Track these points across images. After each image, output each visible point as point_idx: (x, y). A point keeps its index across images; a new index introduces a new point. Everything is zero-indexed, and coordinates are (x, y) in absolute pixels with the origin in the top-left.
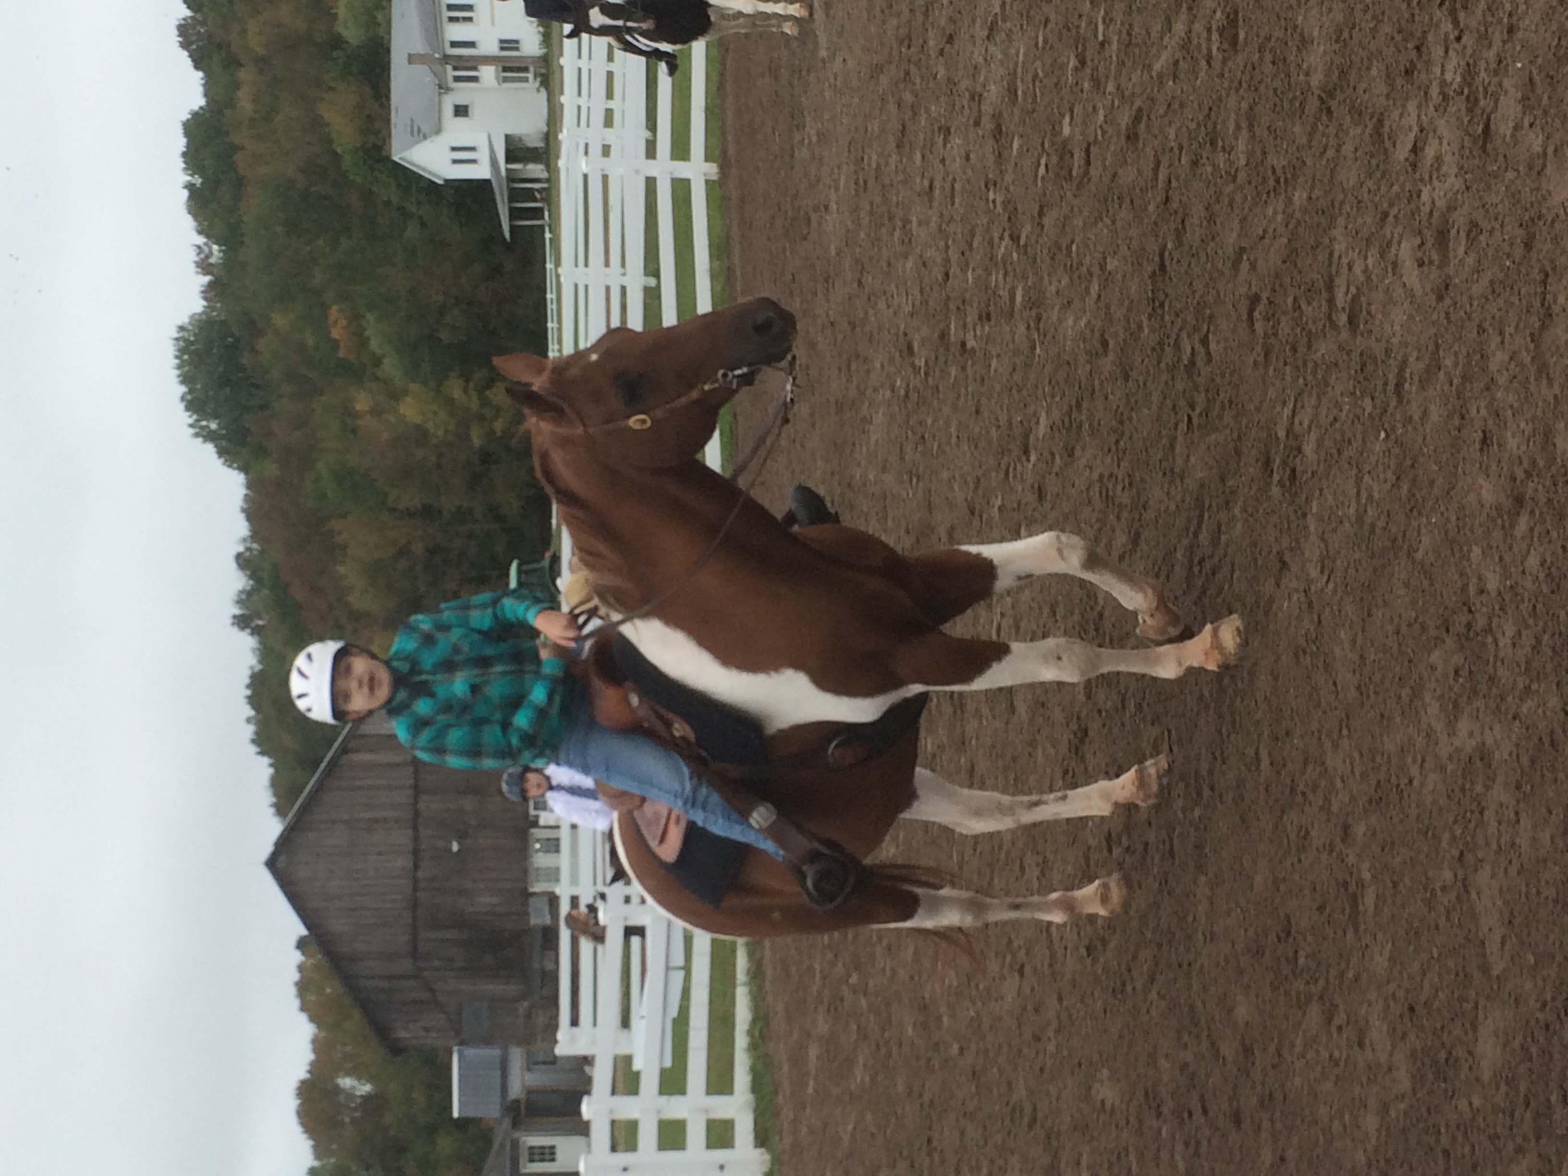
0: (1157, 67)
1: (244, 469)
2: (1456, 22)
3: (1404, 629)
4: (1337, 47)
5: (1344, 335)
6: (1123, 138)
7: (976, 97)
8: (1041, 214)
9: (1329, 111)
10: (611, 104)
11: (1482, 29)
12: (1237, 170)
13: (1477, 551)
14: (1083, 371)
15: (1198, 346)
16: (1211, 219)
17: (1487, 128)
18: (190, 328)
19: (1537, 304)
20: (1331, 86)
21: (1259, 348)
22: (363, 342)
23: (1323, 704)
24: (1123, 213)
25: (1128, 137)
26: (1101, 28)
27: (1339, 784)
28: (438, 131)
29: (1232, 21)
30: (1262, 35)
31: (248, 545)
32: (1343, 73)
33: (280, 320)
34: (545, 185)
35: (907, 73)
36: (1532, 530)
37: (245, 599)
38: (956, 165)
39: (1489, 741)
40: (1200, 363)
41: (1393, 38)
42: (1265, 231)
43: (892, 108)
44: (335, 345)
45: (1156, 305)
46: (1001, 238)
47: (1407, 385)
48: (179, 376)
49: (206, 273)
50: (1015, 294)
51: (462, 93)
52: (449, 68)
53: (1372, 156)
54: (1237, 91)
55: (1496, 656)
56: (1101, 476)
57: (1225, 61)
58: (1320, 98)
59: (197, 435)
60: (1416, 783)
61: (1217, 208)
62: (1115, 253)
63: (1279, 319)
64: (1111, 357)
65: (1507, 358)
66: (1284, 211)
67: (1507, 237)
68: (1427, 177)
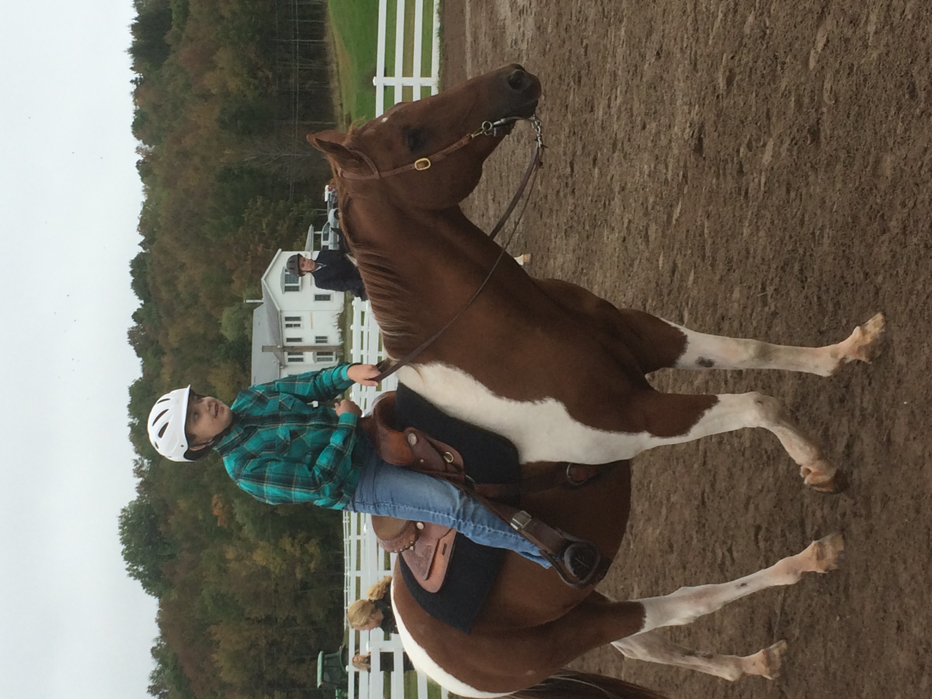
1: (159, 595)
2: (868, 374)
11: (883, 380)
12: (744, 449)
14: (658, 561)
15: (727, 554)
16: (731, 476)
17: (889, 436)
18: (129, 509)
19: (924, 546)
20: (797, 404)
21: (762, 558)
22: (231, 516)
24: (680, 468)
31: (159, 642)
33: (183, 504)
37: (156, 676)
40: (728, 563)
42: (763, 487)
44: (216, 519)
45: (701, 526)
47: (851, 588)
48: (121, 539)
49: (141, 476)
51: (294, 368)
52: (286, 353)
59: (130, 575)
61: (734, 470)
62: (675, 491)
63: (773, 541)
64: (675, 555)
65: (909, 579)
66: (773, 476)
67: (904, 504)
68: (856, 463)
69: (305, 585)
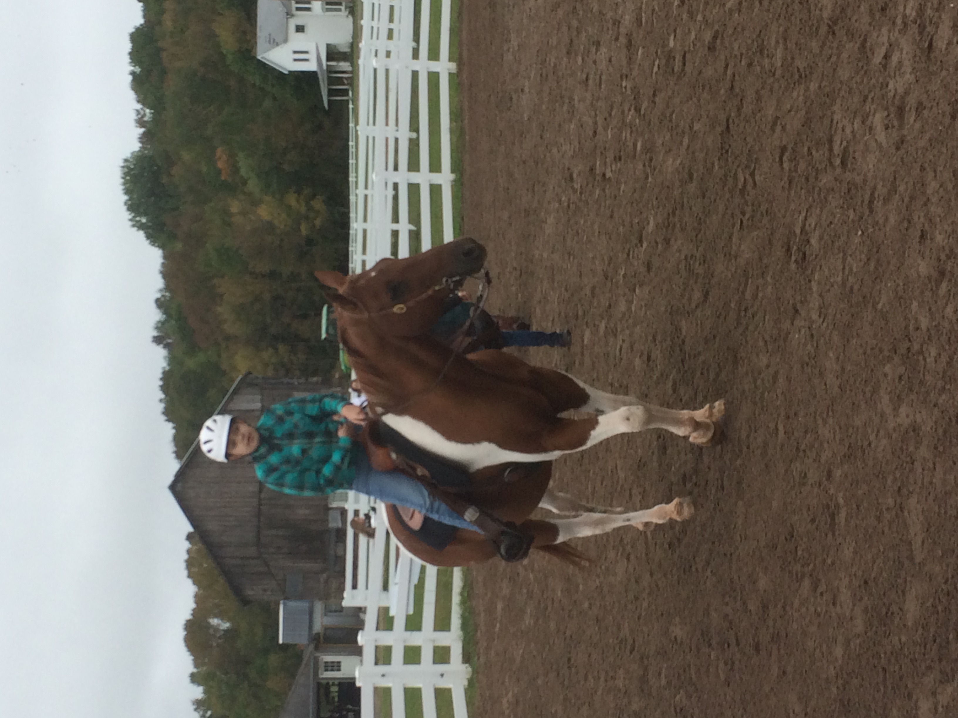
0: (729, 5)
1: (162, 246)
3: (869, 352)
5: (838, 171)
6: (706, 49)
7: (617, 23)
8: (654, 95)
9: (834, 33)
10: (392, 26)
12: (776, 68)
13: (915, 304)
14: (676, 192)
15: (748, 177)
16: (759, 99)
17: (931, 42)
18: (131, 160)
20: (835, 17)
21: (785, 179)
22: (235, 170)
23: (818, 396)
24: (705, 95)
25: (709, 48)
27: (826, 445)
28: (286, 41)
31: (163, 293)
32: (843, 10)
33: (186, 156)
34: (350, 75)
35: (575, 8)
36: (949, 291)
37: (160, 326)
38: (603, 65)
39: (919, 420)
40: (749, 187)
42: (792, 107)
43: (565, 29)
44: (219, 172)
45: (724, 152)
46: (630, 110)
47: (876, 202)
48: (124, 189)
49: (142, 127)
50: (636, 145)
51: (301, 18)
52: (293, 3)
53: (859, 61)
54: (777, 20)
55: (925, 368)
56: (686, 258)
58: (828, 24)
59: (134, 226)
60: (873, 445)
61: (762, 92)
62: (699, 120)
63: (798, 161)
64: (694, 184)
65: (938, 186)
66: (804, 95)
67: (940, 111)
68: (892, 74)
69: (310, 242)
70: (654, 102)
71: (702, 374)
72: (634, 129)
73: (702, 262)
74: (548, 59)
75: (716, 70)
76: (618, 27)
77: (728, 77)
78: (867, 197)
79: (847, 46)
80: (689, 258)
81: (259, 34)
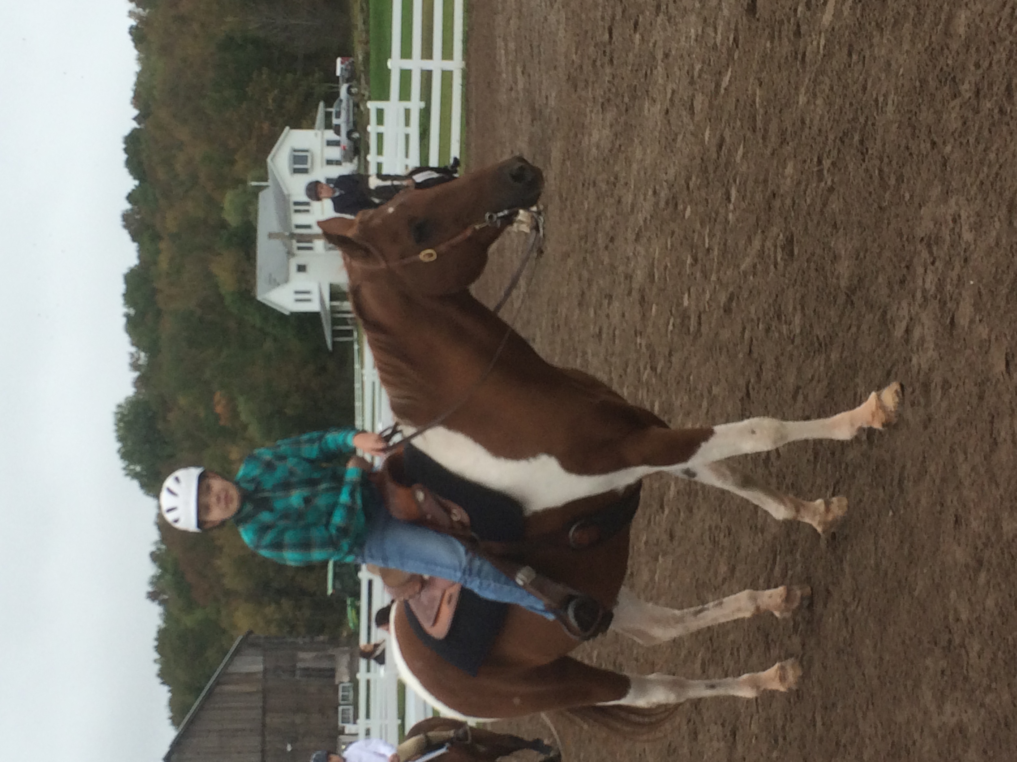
0: (743, 267)
2: (931, 253)
3: (908, 642)
4: (857, 262)
5: (865, 446)
6: (722, 311)
7: (629, 277)
8: (670, 354)
9: (852, 303)
11: (948, 258)
12: (794, 335)
13: (953, 594)
16: (778, 365)
17: (952, 319)
18: (125, 406)
19: (987, 436)
20: (853, 287)
21: (810, 451)
22: (235, 414)
23: (856, 686)
24: (723, 358)
25: (725, 311)
26: (707, 241)
27: (867, 741)
28: (286, 280)
29: (790, 241)
30: (809, 252)
31: (159, 546)
32: (860, 280)
33: (182, 401)
35: (585, 259)
36: (988, 582)
37: (155, 581)
38: (616, 319)
39: (965, 720)
41: (891, 260)
42: (813, 377)
43: (575, 279)
44: (217, 417)
46: (645, 368)
47: (906, 482)
48: (116, 437)
49: (138, 371)
50: (654, 406)
51: (302, 257)
52: (294, 241)
53: (880, 333)
54: (794, 286)
55: (968, 663)
56: (710, 528)
57: (786, 266)
58: (846, 293)
59: (127, 475)
60: (917, 744)
61: (781, 359)
62: (718, 383)
65: (969, 470)
66: (825, 365)
67: (967, 391)
68: (915, 349)
70: (670, 362)
71: (732, 654)
72: (651, 389)
73: (727, 534)
74: (559, 310)
75: (733, 333)
76: (631, 282)
77: (746, 342)
78: (896, 476)
79: (867, 317)
80: (713, 528)
81: (258, 272)
